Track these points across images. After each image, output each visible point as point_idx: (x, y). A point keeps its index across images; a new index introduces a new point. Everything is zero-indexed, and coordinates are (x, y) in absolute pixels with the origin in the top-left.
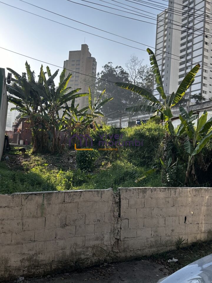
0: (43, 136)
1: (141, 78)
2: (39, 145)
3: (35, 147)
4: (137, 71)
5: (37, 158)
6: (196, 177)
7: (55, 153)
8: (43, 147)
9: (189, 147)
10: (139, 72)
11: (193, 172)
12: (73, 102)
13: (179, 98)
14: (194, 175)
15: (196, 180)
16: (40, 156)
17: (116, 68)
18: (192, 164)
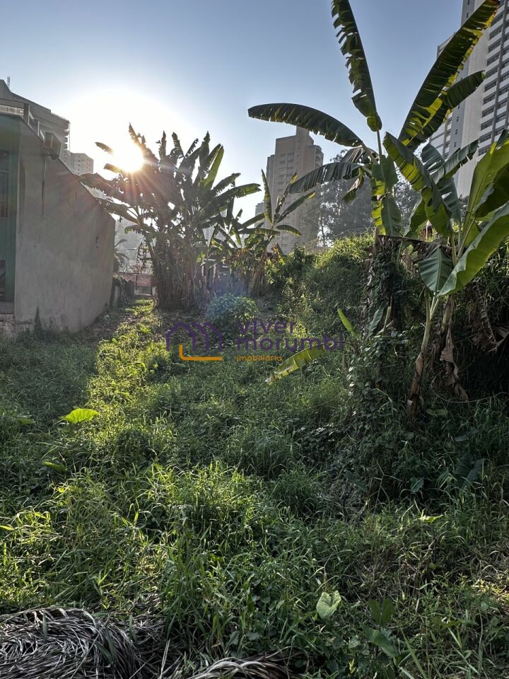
3: (158, 299)
6: (456, 371)
9: (437, 267)
11: (447, 355)
12: (230, 206)
13: (421, 120)
14: (452, 366)
15: (457, 382)
18: (447, 327)
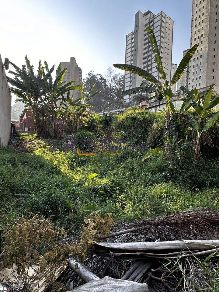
0: (44, 123)
1: (115, 82)
2: (41, 130)
3: (38, 132)
4: (112, 77)
5: (40, 141)
6: (201, 153)
7: (55, 137)
8: (44, 132)
9: (196, 123)
10: (114, 78)
11: (199, 148)
12: (68, 94)
13: (178, 77)
14: (199, 151)
15: (201, 156)
16: (42, 140)
17: (97, 75)
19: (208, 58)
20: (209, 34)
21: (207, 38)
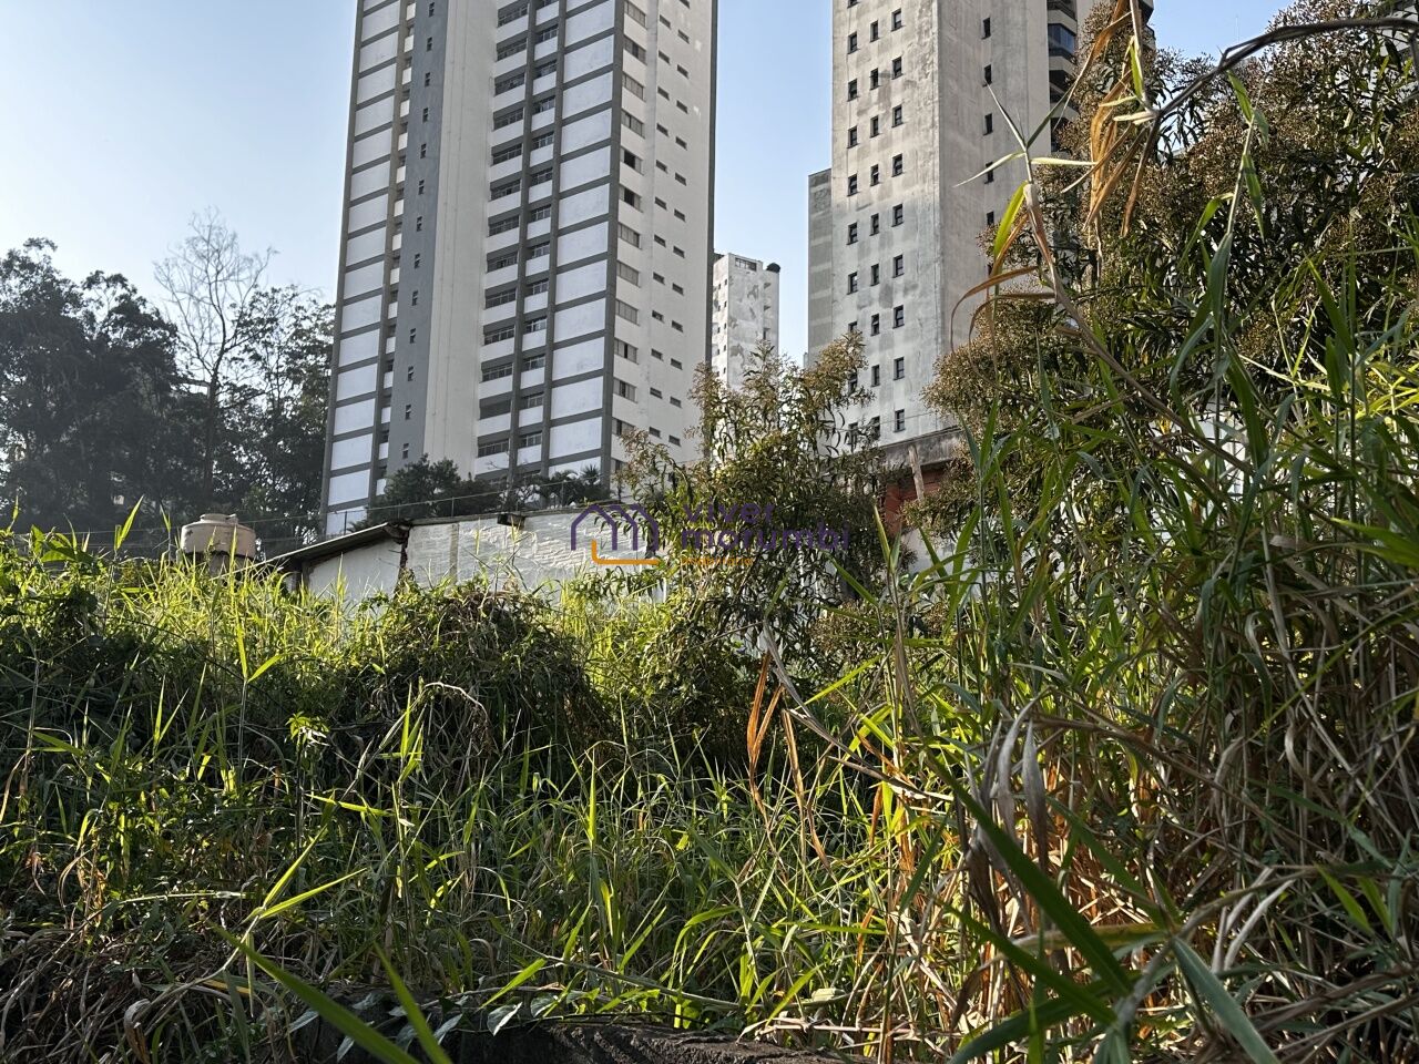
1: (256, 358)
10: (243, 323)
17: (92, 281)
19: (942, 227)
20: (940, 66)
21: (929, 87)
